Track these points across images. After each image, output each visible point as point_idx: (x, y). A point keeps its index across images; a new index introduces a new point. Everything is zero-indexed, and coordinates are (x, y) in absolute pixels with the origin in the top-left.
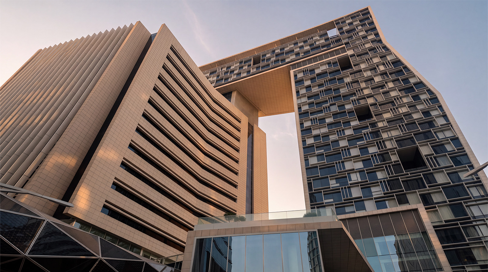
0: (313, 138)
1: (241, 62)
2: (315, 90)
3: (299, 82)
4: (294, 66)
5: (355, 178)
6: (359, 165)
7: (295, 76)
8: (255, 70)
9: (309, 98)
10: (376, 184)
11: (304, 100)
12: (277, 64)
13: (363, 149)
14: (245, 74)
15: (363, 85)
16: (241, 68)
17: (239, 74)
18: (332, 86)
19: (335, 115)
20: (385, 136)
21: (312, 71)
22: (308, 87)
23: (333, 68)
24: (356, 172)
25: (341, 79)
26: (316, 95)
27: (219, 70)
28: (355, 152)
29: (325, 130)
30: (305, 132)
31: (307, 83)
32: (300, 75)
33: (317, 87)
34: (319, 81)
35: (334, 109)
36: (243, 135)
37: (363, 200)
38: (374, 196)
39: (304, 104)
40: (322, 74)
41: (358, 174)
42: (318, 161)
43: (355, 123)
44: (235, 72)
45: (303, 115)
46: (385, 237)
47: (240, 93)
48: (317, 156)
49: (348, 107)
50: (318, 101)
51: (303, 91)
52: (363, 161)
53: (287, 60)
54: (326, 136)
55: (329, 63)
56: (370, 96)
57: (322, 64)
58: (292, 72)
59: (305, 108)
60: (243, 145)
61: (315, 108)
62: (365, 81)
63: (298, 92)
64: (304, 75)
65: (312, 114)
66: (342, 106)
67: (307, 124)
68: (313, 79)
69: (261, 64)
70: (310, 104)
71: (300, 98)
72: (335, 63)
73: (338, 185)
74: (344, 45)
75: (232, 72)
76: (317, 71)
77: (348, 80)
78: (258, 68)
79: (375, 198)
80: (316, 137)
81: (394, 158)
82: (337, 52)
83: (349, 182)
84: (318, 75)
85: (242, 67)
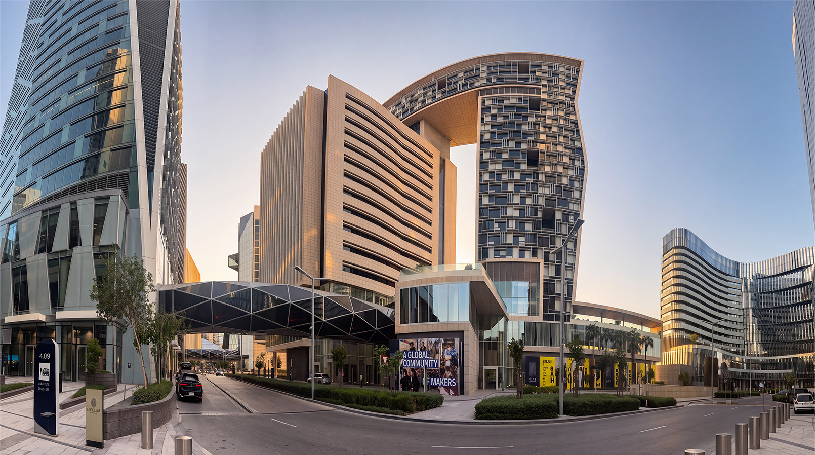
0: (488, 174)
1: (424, 88)
2: (500, 120)
3: (486, 109)
4: (483, 92)
5: (512, 225)
6: (516, 214)
7: (483, 103)
8: (440, 95)
9: (492, 126)
10: (523, 235)
11: (488, 127)
12: (466, 88)
13: (523, 198)
14: (430, 101)
15: (542, 129)
16: (425, 94)
17: (423, 102)
18: (517, 121)
19: (511, 151)
20: (540, 190)
21: (502, 101)
22: (494, 116)
23: (522, 105)
24: (513, 220)
25: (526, 117)
26: (499, 126)
27: (404, 102)
28: (517, 199)
29: (499, 167)
30: (483, 164)
31: (494, 111)
32: (488, 103)
33: (502, 118)
34: (504, 112)
35: (512, 144)
36: (435, 171)
37: (512, 247)
38: (520, 245)
39: (486, 132)
40: (511, 107)
41: (514, 221)
42: (489, 202)
43: (524, 167)
44: (419, 100)
45: (484, 144)
46: (519, 282)
47: (428, 122)
48: (490, 196)
49: (524, 146)
50: (500, 131)
51: (488, 119)
52: (520, 210)
53: (476, 84)
54: (499, 175)
55: (520, 99)
56: (543, 143)
57: (513, 97)
58: (480, 98)
59: (487, 136)
60: (435, 182)
61: (496, 140)
62: (544, 127)
63: (483, 119)
64: (492, 103)
65: (493, 145)
66: (518, 144)
67: (486, 156)
68: (500, 109)
69: (446, 89)
70: (492, 133)
71: (484, 125)
72: (526, 101)
73: (499, 229)
74: (541, 87)
75: (417, 100)
76: (506, 102)
77: (531, 120)
78: (443, 93)
79: (520, 247)
80: (492, 173)
81: (540, 215)
82: (532, 90)
83: (507, 228)
84: (507, 107)
85: (427, 93)
